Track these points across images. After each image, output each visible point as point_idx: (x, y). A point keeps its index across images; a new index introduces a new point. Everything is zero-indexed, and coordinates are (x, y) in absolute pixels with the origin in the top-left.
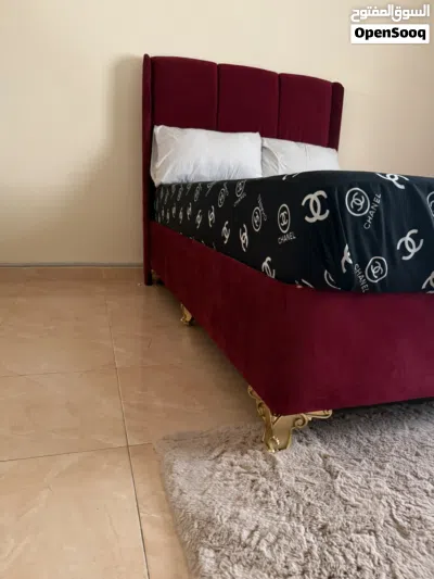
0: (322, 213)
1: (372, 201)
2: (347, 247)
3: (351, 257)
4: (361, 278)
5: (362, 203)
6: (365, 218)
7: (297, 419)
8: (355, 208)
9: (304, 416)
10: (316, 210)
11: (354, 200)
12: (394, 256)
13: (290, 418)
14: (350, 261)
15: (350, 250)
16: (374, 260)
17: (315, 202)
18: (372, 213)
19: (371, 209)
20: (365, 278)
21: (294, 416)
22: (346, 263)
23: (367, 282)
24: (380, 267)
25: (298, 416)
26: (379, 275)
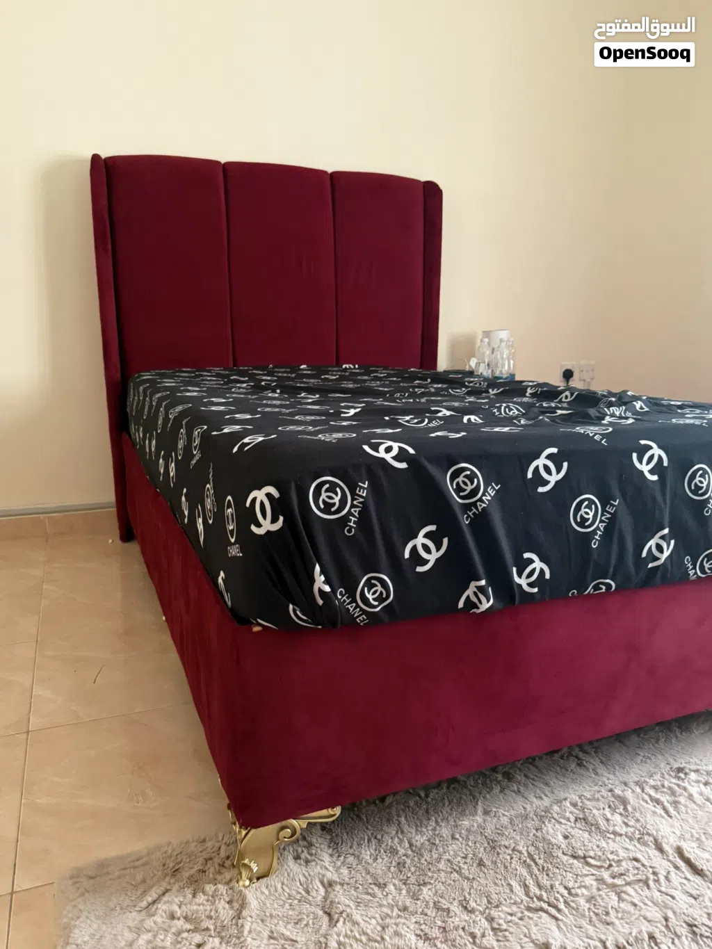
0: (274, 520)
1: (353, 494)
2: (318, 568)
3: (327, 582)
4: (351, 608)
5: (337, 500)
6: (345, 519)
7: (283, 828)
8: (328, 508)
9: (294, 822)
10: (264, 516)
11: (324, 496)
12: (401, 570)
13: (271, 829)
14: (327, 589)
15: (322, 572)
16: (369, 580)
17: (262, 504)
18: (356, 511)
19: (353, 506)
20: (357, 606)
21: (278, 825)
22: (321, 591)
23: (364, 612)
24: (379, 588)
25: (284, 823)
26: (380, 599)
